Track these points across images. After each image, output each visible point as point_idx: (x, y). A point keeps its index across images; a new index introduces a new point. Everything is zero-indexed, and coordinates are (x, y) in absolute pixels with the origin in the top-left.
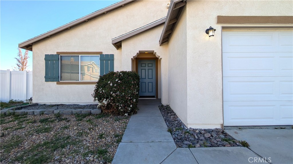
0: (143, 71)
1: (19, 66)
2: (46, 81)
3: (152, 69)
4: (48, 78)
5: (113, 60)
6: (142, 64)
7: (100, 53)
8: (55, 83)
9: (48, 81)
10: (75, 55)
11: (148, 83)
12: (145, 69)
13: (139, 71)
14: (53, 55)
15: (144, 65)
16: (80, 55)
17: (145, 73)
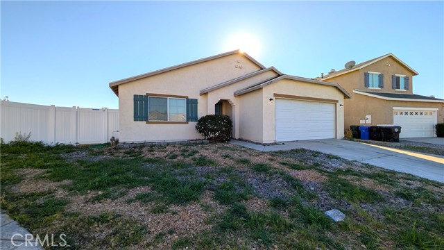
2: (134, 120)
4: (137, 118)
5: (197, 104)
7: (187, 97)
8: (145, 122)
9: (137, 121)
10: (164, 97)
14: (142, 96)
16: (168, 98)
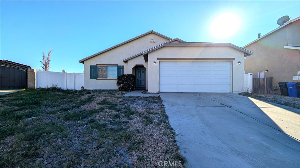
0: (139, 74)
1: (43, 68)
2: (91, 78)
3: (144, 73)
4: (92, 77)
5: (123, 68)
6: (138, 70)
7: (117, 65)
8: (95, 79)
9: (92, 78)
10: (105, 65)
11: (142, 80)
12: (140, 73)
13: (137, 74)
14: (94, 66)
15: (140, 70)
16: (107, 66)
17: (139, 75)
